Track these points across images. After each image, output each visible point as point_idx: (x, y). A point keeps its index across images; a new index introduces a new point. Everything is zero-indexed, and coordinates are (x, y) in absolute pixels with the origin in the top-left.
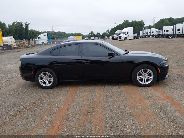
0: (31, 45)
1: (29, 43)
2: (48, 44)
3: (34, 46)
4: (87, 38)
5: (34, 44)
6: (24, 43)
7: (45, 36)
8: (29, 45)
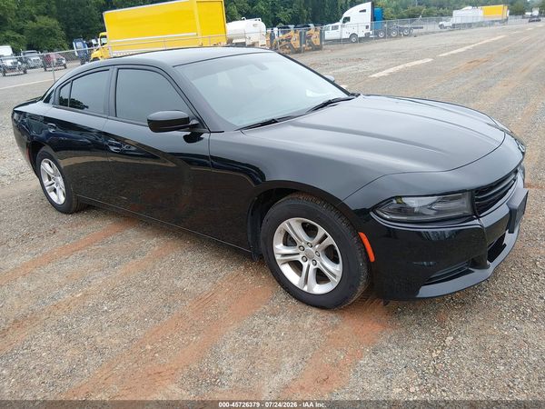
0: (311, 44)
1: (304, 38)
2: (366, 38)
3: (318, 48)
4: (536, 12)
5: (318, 40)
6: (288, 40)
7: (364, 11)
8: (301, 45)
